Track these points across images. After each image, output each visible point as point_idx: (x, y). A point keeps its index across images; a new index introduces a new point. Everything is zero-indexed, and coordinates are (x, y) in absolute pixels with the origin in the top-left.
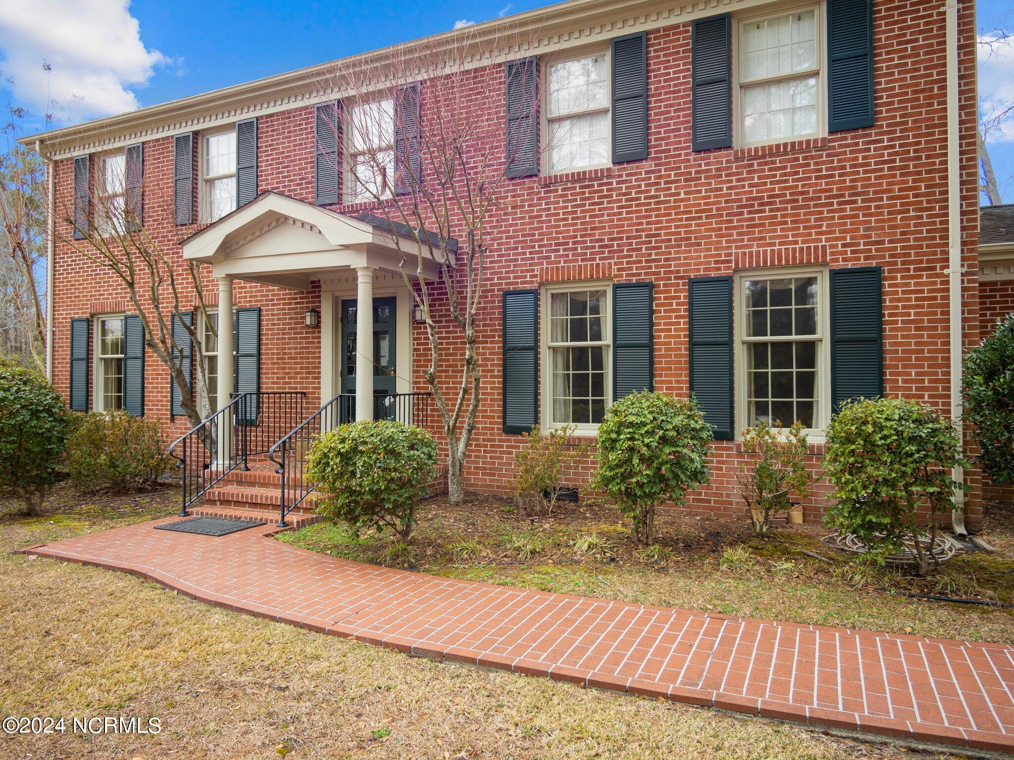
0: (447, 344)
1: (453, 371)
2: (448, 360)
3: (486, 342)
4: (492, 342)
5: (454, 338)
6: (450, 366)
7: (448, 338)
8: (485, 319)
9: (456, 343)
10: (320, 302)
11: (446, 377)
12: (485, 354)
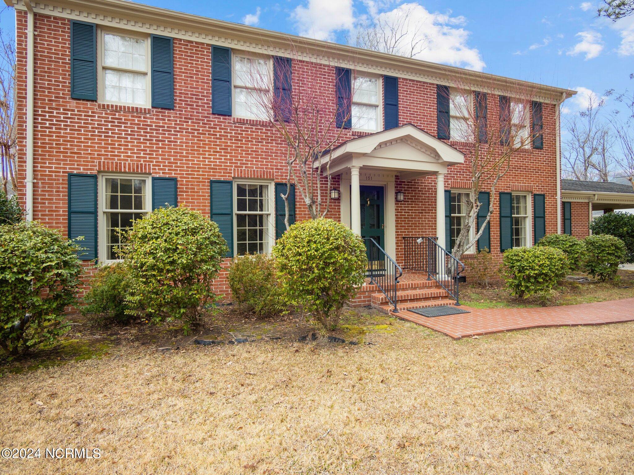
0: (412, 213)
1: (415, 226)
2: (412, 221)
3: (429, 213)
4: (432, 213)
5: (415, 210)
6: (413, 224)
7: (412, 210)
8: (429, 202)
9: (416, 213)
10: (339, 185)
11: (412, 229)
12: (429, 218)
